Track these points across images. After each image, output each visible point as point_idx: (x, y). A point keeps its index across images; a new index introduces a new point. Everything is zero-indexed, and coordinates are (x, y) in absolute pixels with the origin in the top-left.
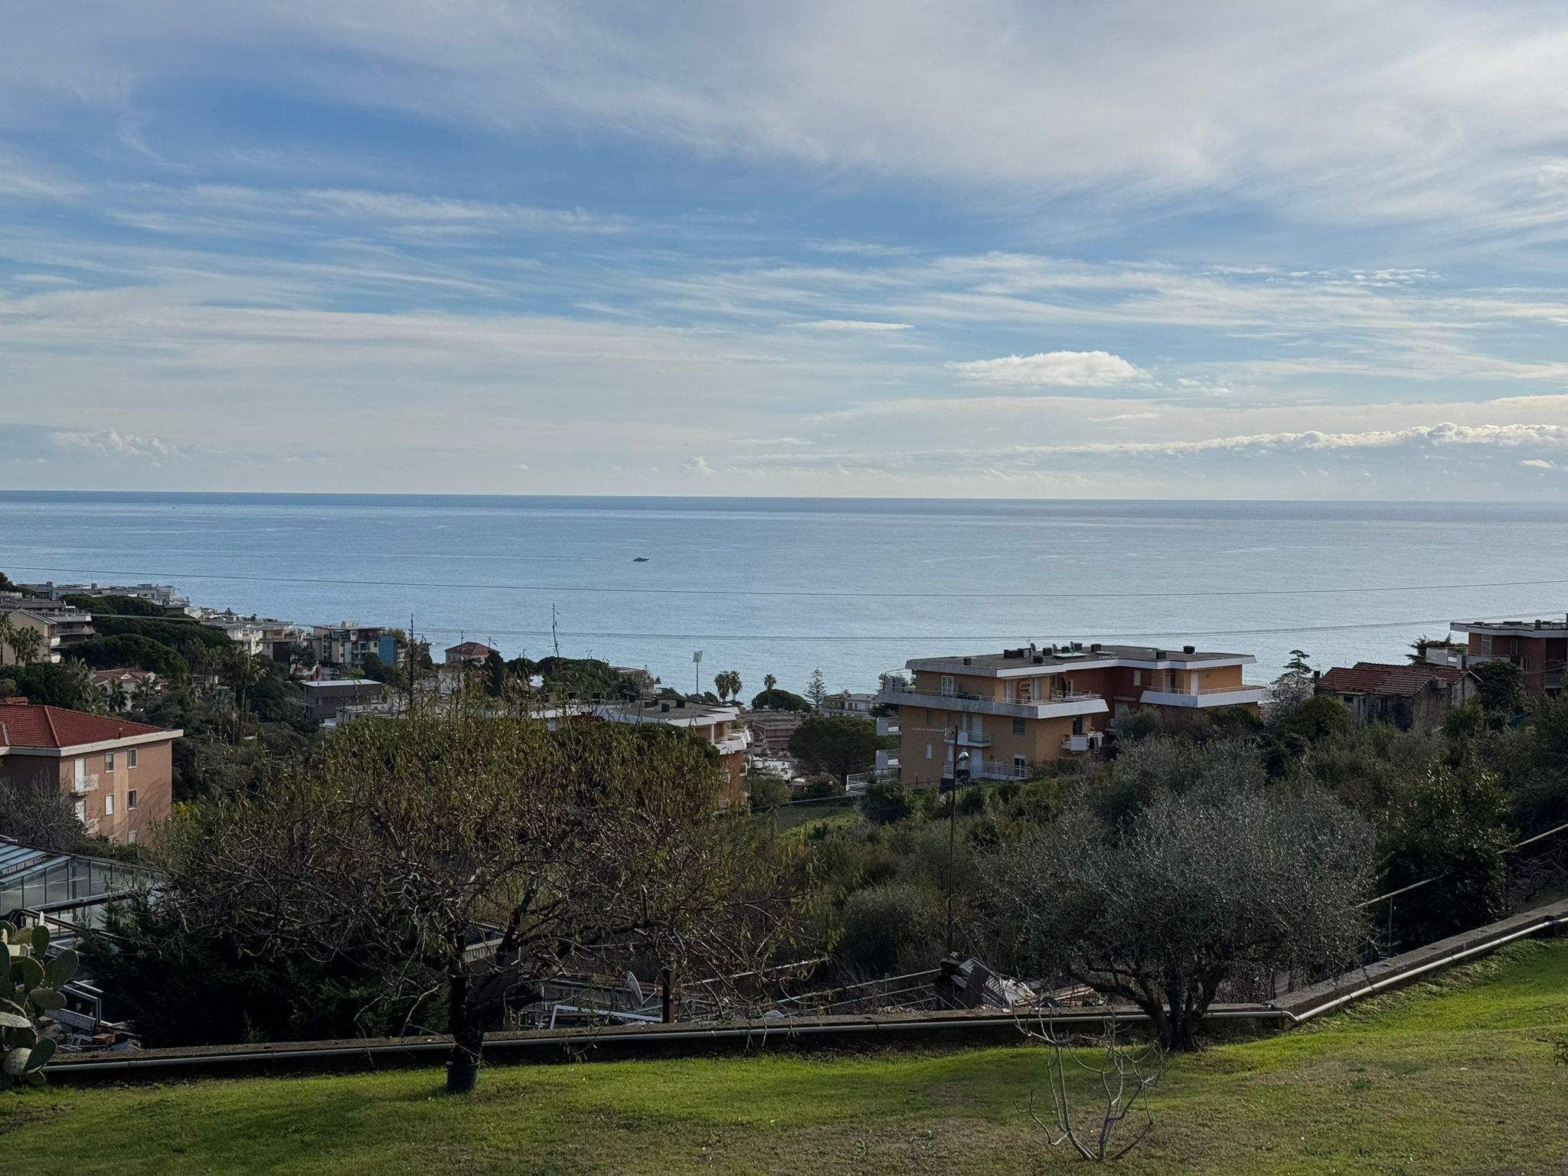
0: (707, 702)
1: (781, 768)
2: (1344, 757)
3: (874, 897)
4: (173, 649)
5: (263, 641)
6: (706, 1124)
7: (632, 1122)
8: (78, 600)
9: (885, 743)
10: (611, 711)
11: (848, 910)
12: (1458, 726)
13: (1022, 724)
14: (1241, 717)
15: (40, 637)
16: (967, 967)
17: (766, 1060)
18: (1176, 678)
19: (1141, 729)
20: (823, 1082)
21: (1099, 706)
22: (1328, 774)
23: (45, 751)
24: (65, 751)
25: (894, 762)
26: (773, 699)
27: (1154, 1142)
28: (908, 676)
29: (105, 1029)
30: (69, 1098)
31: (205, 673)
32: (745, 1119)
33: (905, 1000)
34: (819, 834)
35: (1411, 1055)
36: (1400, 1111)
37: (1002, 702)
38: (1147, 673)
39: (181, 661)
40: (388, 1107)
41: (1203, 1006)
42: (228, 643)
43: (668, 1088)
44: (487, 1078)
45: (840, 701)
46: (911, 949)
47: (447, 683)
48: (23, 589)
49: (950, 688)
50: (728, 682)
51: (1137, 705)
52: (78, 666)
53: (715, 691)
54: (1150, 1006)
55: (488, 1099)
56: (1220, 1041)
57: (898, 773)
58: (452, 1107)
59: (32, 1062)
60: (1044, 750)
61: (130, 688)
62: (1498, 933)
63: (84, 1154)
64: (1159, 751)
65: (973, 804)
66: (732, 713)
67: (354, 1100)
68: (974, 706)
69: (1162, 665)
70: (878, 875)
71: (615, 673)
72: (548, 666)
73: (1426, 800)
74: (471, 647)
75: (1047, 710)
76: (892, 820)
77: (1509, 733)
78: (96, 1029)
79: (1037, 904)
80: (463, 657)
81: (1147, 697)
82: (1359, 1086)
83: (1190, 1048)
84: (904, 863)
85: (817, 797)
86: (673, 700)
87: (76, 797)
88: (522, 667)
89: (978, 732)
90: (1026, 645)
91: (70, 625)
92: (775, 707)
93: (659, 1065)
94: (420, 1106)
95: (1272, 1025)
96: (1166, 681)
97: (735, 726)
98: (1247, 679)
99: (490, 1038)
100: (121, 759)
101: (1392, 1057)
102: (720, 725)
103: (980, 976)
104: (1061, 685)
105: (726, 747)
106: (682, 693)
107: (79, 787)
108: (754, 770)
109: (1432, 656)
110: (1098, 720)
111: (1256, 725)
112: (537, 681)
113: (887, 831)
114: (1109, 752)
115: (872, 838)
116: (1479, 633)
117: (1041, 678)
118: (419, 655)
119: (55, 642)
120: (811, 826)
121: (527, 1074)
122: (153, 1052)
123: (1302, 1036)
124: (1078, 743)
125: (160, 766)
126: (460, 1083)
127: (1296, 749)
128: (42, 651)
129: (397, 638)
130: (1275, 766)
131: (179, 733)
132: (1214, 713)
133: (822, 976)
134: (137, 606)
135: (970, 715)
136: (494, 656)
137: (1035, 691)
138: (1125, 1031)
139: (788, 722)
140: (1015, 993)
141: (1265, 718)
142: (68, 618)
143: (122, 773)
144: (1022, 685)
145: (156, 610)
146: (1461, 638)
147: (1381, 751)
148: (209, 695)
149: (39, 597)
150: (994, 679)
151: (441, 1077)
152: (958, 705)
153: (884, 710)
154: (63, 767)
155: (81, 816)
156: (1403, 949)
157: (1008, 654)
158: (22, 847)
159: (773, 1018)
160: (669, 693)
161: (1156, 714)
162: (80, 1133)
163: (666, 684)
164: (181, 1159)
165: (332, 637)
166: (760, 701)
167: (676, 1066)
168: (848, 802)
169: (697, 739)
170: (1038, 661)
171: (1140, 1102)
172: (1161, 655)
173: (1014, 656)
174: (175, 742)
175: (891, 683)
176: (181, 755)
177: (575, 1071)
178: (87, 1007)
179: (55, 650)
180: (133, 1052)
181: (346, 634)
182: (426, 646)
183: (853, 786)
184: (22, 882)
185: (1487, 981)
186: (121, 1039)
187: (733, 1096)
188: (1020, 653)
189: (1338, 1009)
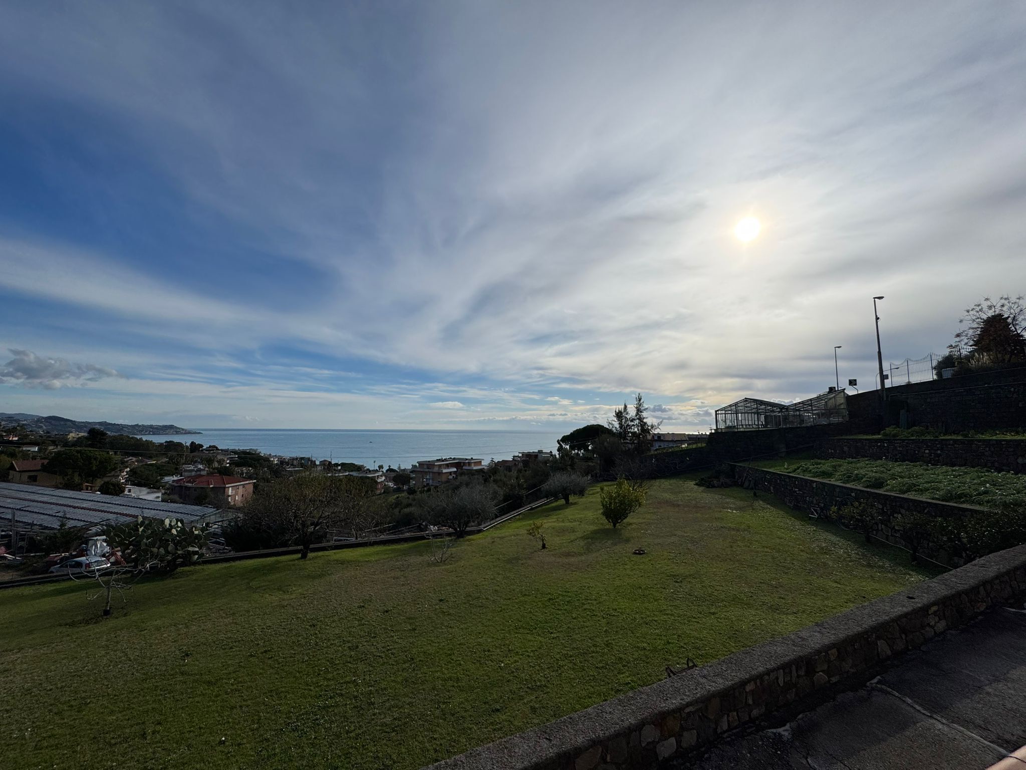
0: (376, 471)
1: (391, 484)
2: (499, 478)
3: (407, 510)
4: (256, 463)
5: (278, 460)
6: (359, 562)
7: (342, 562)
8: (235, 452)
9: (412, 478)
10: (354, 474)
11: (401, 513)
12: (519, 471)
13: (440, 473)
14: (482, 470)
15: (224, 460)
16: (424, 524)
17: (375, 546)
18: (469, 464)
19: (462, 474)
20: (386, 550)
21: (455, 469)
22: (495, 481)
23: (223, 486)
24: (227, 486)
25: (414, 482)
26: (390, 470)
27: (453, 558)
28: (417, 465)
29: (226, 549)
30: (205, 567)
31: (263, 468)
32: (367, 560)
33: (411, 531)
34: (398, 497)
35: (503, 535)
36: (500, 547)
37: (436, 469)
38: (464, 463)
39: (258, 465)
40: (286, 563)
41: (465, 529)
42: (269, 461)
43: (351, 554)
44: (311, 555)
45: (404, 470)
46: (414, 520)
47: (319, 468)
48: (221, 450)
49: (425, 467)
50: (381, 467)
51: (462, 469)
52: (233, 466)
53: (378, 469)
54: (455, 529)
55: (310, 560)
56: (469, 535)
57: (415, 484)
58: (301, 562)
59: (197, 559)
60: (444, 478)
61: (245, 471)
62: (523, 510)
63: (207, 580)
64: (465, 478)
65: (429, 490)
66: (381, 473)
67: (278, 562)
68: (430, 470)
69: (467, 461)
70: (409, 505)
71: (356, 465)
72: (343, 465)
73: (512, 485)
74: (325, 461)
75: (445, 471)
76: (413, 494)
77: (527, 472)
78: (224, 549)
79: (433, 510)
80: (323, 463)
81: (464, 468)
82: (493, 542)
83: (463, 537)
84: (414, 503)
85: (399, 490)
86: (369, 471)
87: (229, 496)
88: (337, 465)
89: (431, 475)
90: (440, 458)
91: (232, 458)
92: (390, 472)
93: (350, 550)
94: (293, 563)
95: (480, 531)
96: (467, 465)
97: (381, 476)
98: (482, 464)
99: (312, 546)
100: (241, 487)
101: (500, 535)
102: (378, 476)
103: (426, 526)
104: (448, 466)
105: (379, 480)
106: (371, 469)
107: (230, 494)
108: (385, 485)
109: (516, 458)
110: (455, 472)
111: (484, 472)
112: (339, 468)
113: (411, 497)
114: (456, 478)
115: (408, 498)
116: (523, 454)
117: (444, 464)
118: (313, 463)
119: (228, 461)
120: (395, 496)
121: (320, 553)
122: (237, 553)
123: (484, 533)
124: (451, 477)
125: (251, 488)
126: (304, 556)
127: (490, 477)
128: (225, 464)
129: (309, 459)
130: (486, 481)
131: (255, 481)
132: (476, 470)
133: (394, 527)
134: (249, 453)
135: (429, 472)
136: (330, 463)
137: (442, 467)
138: (449, 535)
139: (393, 475)
140: (433, 529)
141: (485, 471)
142: (232, 456)
143: (241, 490)
144: (440, 466)
145: (253, 454)
146: (520, 455)
147: (505, 476)
148: (264, 473)
149: (225, 452)
150: (434, 465)
151: (300, 555)
152: (427, 470)
153: (412, 472)
154: (226, 489)
155: (230, 500)
156: (503, 515)
157: (437, 460)
158: (214, 508)
159: (383, 537)
160: (368, 469)
161: (466, 471)
162: (208, 575)
163: (367, 468)
164: (232, 579)
165: (293, 459)
166: (387, 471)
167: (355, 549)
168: (403, 491)
169: (373, 479)
170: (443, 461)
171: (449, 549)
172: (467, 459)
173: (438, 460)
174: (254, 483)
175: (414, 466)
176: (255, 486)
177: (330, 552)
178: (223, 544)
179: (228, 463)
180: (233, 554)
181: (297, 458)
182: (315, 461)
183: (405, 488)
184: (210, 516)
185: (519, 519)
186: (230, 551)
187: (367, 555)
188: (439, 460)
189: (492, 527)
